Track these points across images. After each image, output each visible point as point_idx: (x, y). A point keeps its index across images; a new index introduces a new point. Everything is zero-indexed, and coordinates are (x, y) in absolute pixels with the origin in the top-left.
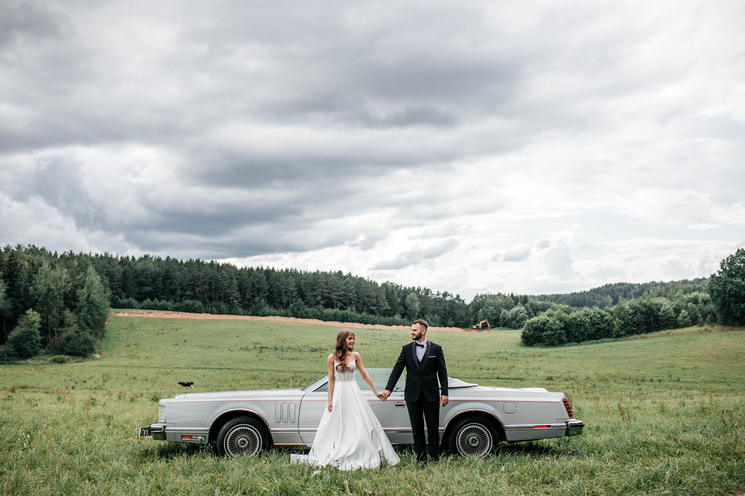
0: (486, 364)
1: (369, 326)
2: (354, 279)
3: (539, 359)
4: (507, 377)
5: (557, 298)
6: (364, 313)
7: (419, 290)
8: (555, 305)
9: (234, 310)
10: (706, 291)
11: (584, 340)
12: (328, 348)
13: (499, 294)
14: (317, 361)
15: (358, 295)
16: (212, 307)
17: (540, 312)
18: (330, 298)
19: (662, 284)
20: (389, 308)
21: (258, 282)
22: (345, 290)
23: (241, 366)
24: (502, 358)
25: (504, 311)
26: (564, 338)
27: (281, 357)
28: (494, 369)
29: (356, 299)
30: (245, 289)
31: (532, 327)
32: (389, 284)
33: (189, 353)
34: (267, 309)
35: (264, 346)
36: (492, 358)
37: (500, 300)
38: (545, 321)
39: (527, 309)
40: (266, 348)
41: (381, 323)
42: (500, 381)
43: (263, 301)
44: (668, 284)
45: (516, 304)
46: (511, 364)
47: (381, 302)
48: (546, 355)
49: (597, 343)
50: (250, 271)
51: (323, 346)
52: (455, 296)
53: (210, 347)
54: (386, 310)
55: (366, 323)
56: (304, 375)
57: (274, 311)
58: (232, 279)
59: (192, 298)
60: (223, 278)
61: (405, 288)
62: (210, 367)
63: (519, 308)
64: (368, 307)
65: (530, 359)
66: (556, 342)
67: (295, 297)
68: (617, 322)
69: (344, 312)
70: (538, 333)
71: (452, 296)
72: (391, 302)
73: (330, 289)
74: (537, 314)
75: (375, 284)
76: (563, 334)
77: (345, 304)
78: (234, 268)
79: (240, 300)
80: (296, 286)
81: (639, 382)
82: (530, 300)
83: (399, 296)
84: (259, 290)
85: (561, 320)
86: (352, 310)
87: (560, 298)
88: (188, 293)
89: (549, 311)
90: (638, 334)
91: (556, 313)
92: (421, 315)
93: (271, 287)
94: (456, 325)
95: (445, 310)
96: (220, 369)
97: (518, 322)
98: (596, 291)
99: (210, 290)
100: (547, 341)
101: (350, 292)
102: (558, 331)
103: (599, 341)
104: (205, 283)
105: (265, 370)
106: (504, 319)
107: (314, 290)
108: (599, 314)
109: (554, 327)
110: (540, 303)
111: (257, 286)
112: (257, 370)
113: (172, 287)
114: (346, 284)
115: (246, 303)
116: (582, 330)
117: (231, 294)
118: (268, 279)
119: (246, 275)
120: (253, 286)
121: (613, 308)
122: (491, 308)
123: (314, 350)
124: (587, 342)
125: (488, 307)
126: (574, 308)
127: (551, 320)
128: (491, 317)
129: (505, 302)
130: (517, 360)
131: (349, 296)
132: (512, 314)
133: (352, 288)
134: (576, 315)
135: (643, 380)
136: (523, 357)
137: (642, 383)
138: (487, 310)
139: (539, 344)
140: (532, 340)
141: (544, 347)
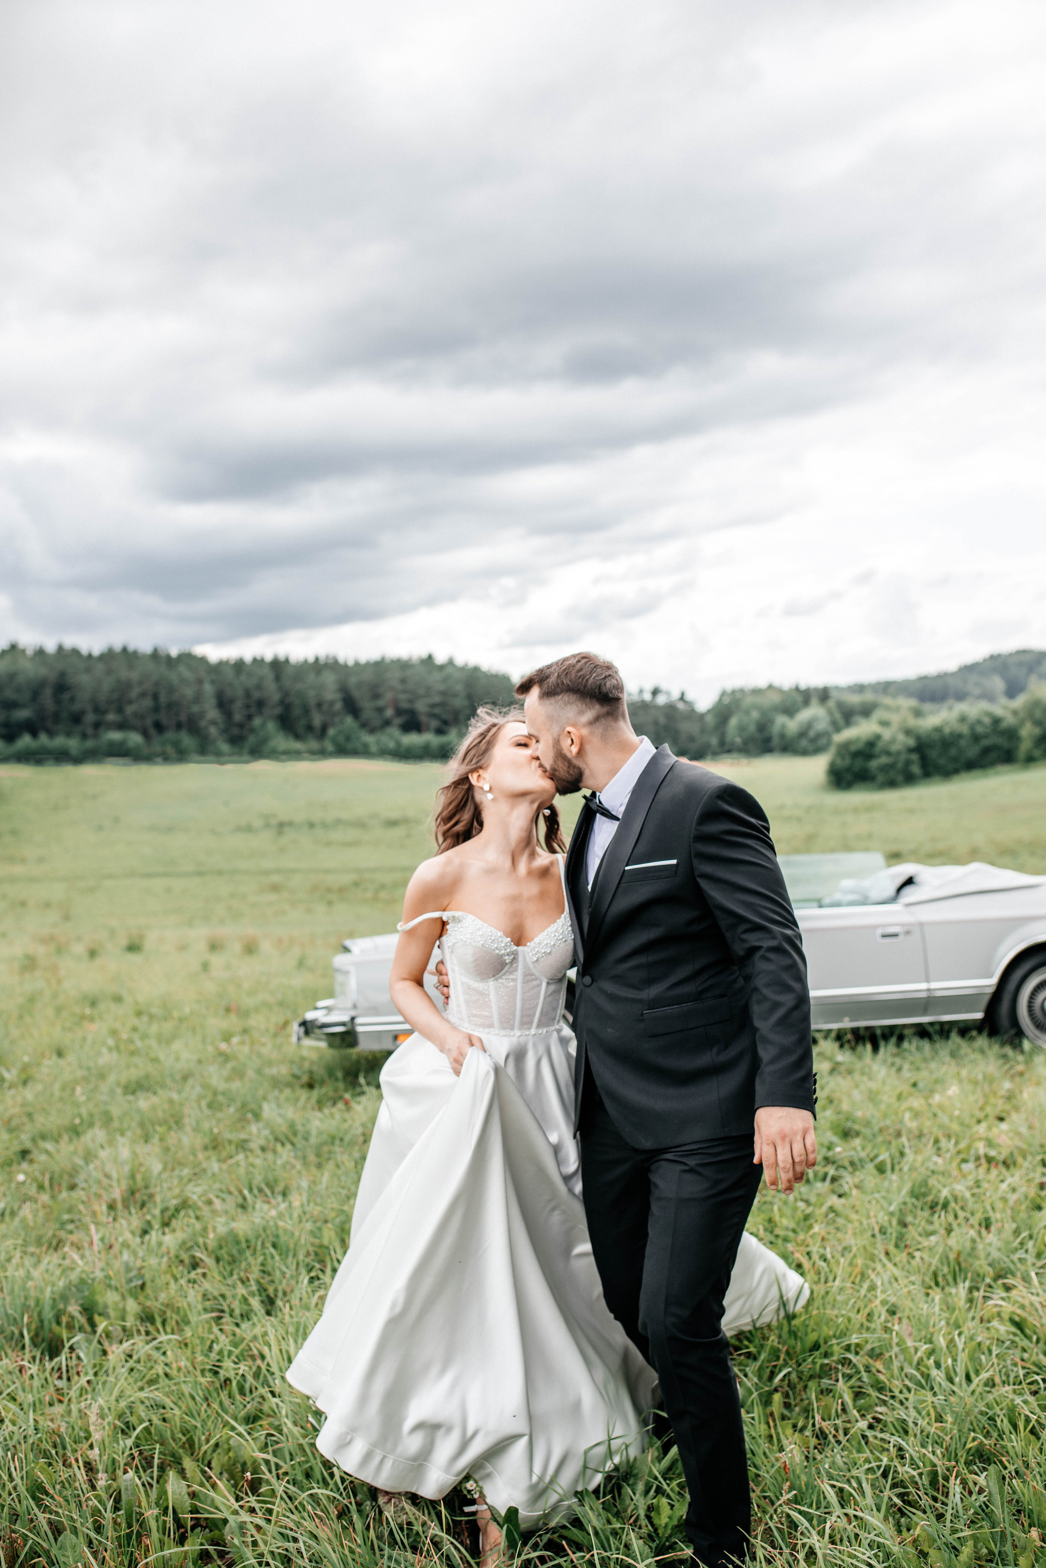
2: (463, 669)
3: (867, 816)
5: (886, 687)
8: (888, 701)
12: (422, 817)
13: (771, 687)
15: (472, 702)
16: (163, 744)
17: (858, 719)
18: (412, 712)
21: (259, 687)
22: (443, 693)
23: (243, 865)
25: (781, 720)
26: (916, 769)
27: (325, 840)
30: (232, 701)
31: (848, 750)
33: (129, 844)
34: (281, 741)
35: (286, 820)
37: (773, 699)
38: (873, 739)
39: (830, 712)
40: (290, 824)
43: (270, 725)
45: (806, 704)
49: (986, 776)
50: (239, 665)
52: (676, 695)
53: (170, 829)
57: (298, 745)
58: (200, 682)
59: (121, 726)
60: (183, 680)
63: (814, 713)
65: (849, 818)
66: (900, 778)
67: (338, 714)
68: (1028, 732)
70: (859, 763)
71: (669, 695)
73: (412, 692)
74: (852, 721)
75: (505, 679)
76: (913, 761)
77: (446, 723)
78: (203, 660)
79: (222, 726)
80: (339, 691)
82: (834, 694)
84: (260, 704)
85: (908, 732)
87: (895, 688)
88: (111, 717)
89: (878, 714)
91: (895, 719)
93: (286, 695)
96: (200, 874)
97: (812, 740)
98: (969, 669)
99: (156, 709)
100: (880, 778)
101: (455, 695)
102: (903, 757)
103: (991, 771)
104: (143, 695)
105: (293, 871)
106: (782, 736)
107: (376, 696)
108: (989, 714)
109: (894, 748)
110: (855, 699)
111: (256, 695)
112: (279, 871)
113: (76, 707)
114: (445, 680)
115: (235, 731)
116: (953, 752)
117: (202, 714)
118: (278, 678)
119: (230, 674)
120: (248, 694)
121: (1019, 702)
122: (755, 715)
123: (392, 823)
124: (964, 775)
125: (747, 713)
126: (927, 707)
127: (887, 734)
128: (756, 733)
129: (783, 702)
130: (823, 821)
131: (453, 704)
132: (800, 725)
133: (459, 687)
134: (942, 721)
136: (833, 813)
138: (746, 720)
139: (865, 785)
140: (849, 777)
141: (874, 791)
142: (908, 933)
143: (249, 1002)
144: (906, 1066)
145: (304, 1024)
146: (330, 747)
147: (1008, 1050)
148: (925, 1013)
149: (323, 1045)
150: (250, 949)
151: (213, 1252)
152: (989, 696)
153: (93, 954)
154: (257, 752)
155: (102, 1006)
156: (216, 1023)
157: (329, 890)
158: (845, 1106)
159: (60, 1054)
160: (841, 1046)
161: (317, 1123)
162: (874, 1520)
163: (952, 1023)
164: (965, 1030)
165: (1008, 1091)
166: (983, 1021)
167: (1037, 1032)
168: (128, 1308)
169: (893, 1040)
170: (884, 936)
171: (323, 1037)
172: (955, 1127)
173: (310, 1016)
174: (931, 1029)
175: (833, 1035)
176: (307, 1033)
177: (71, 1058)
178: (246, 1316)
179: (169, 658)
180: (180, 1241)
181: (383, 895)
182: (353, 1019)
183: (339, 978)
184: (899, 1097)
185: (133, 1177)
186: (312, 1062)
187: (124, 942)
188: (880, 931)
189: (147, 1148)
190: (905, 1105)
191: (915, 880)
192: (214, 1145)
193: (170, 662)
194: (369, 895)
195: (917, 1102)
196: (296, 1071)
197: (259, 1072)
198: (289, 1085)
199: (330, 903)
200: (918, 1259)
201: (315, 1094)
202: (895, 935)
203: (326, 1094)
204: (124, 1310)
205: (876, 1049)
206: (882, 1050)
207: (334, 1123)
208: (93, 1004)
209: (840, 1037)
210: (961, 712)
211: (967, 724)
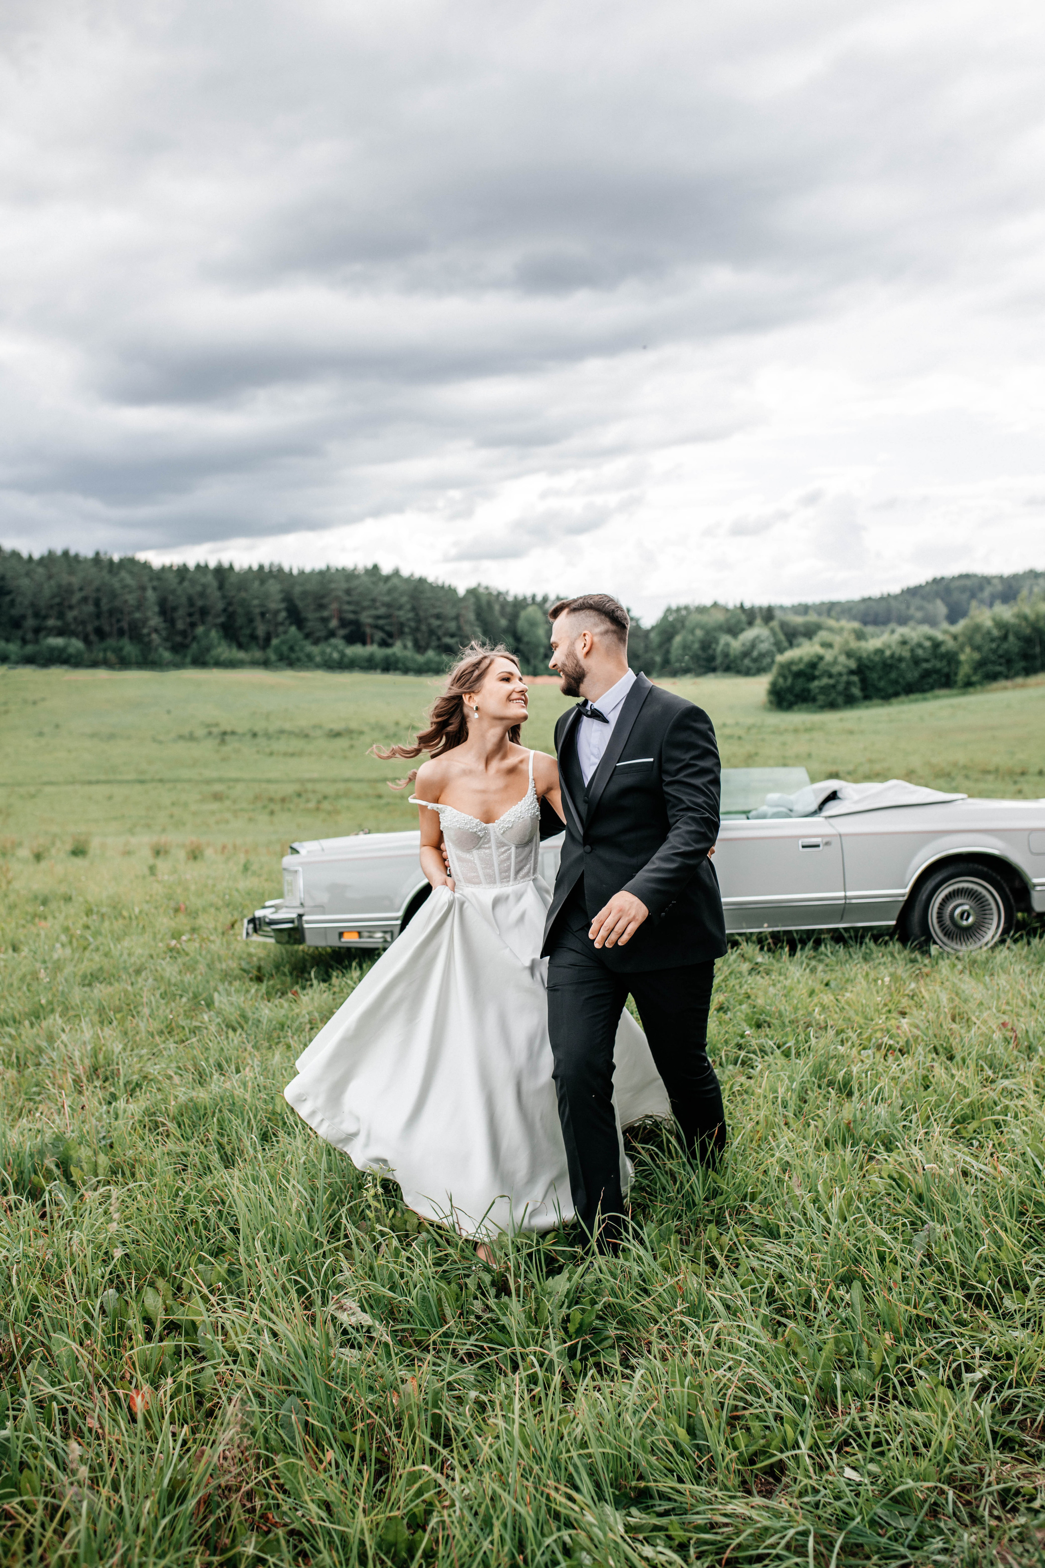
2: (408, 580)
3: (806, 736)
5: (830, 608)
6: (431, 654)
7: (545, 600)
8: (832, 623)
9: (152, 656)
11: (896, 694)
12: (366, 729)
13: (715, 605)
14: (345, 758)
15: (417, 615)
16: (105, 650)
17: (801, 640)
18: (357, 624)
21: (202, 595)
22: (388, 605)
23: (185, 773)
25: (725, 639)
26: (856, 691)
27: (268, 750)
29: (413, 624)
30: (175, 609)
31: (790, 670)
32: (481, 590)
33: (69, 751)
34: (224, 651)
35: (229, 729)
37: (717, 617)
38: (815, 660)
39: (774, 633)
40: (233, 733)
43: (213, 634)
45: (750, 623)
46: (749, 748)
47: (467, 629)
48: (821, 728)
49: (925, 699)
50: (183, 571)
51: (354, 725)
53: (112, 737)
56: (323, 788)
57: (241, 655)
58: (143, 588)
59: (60, 633)
60: (125, 587)
61: (516, 598)
62: (119, 777)
63: (757, 632)
64: (439, 639)
65: (789, 738)
66: (840, 700)
67: (282, 624)
68: (967, 656)
69: (389, 651)
70: (800, 683)
72: (487, 627)
73: (357, 603)
74: (795, 642)
75: (451, 591)
76: (854, 683)
77: (390, 635)
78: (146, 566)
79: (164, 633)
80: (283, 600)
82: (778, 614)
83: (503, 613)
84: (204, 612)
85: (849, 654)
86: (405, 647)
88: (51, 622)
89: (823, 635)
90: (1007, 677)
91: (837, 640)
93: (230, 604)
96: (142, 782)
97: (755, 660)
98: (912, 592)
99: (98, 616)
100: (821, 698)
101: (400, 608)
102: (844, 678)
103: (929, 695)
104: (85, 600)
105: (237, 780)
106: (726, 655)
107: (321, 607)
108: (930, 638)
109: (835, 670)
110: (799, 620)
111: (200, 603)
112: (220, 780)
113: (15, 612)
114: (389, 592)
115: (178, 639)
116: (893, 675)
117: (145, 621)
118: (221, 587)
119: (173, 581)
120: (191, 602)
121: (959, 627)
122: (699, 633)
123: (336, 735)
124: (903, 698)
125: (692, 632)
126: (869, 629)
127: (828, 655)
128: (700, 653)
129: (727, 620)
130: (763, 740)
131: (398, 617)
132: (743, 645)
133: (404, 599)
134: (884, 644)
135: (1023, 774)
136: (774, 733)
137: (1022, 779)
138: (690, 637)
139: (804, 705)
140: (790, 697)
141: (815, 712)
142: (827, 844)
143: (196, 902)
144: (821, 967)
145: (253, 921)
146: (273, 657)
147: (917, 955)
148: (841, 920)
149: (272, 941)
150: (195, 855)
151: (174, 1118)
152: (931, 621)
153: (38, 857)
154: (200, 662)
155: (53, 905)
156: (165, 922)
157: (271, 800)
158: (760, 1002)
159: (15, 949)
160: (762, 949)
161: (267, 1011)
162: (755, 1327)
163: (866, 929)
164: (878, 936)
165: (913, 990)
166: (895, 926)
167: (945, 939)
168: (100, 1162)
169: (810, 944)
170: (803, 847)
171: (272, 934)
172: (859, 1019)
173: (259, 913)
174: (846, 935)
175: (754, 938)
176: (255, 930)
177: (25, 951)
178: (208, 1169)
179: (111, 561)
180: (143, 1108)
181: (326, 805)
182: (300, 916)
183: (288, 877)
184: (812, 993)
185: (95, 1055)
186: (260, 959)
187: (69, 847)
188: (800, 842)
189: (107, 1031)
190: (816, 1000)
191: (839, 795)
192: (169, 1030)
193: (112, 567)
194: (312, 805)
195: (827, 998)
196: (244, 965)
197: (210, 966)
198: (240, 978)
199: (272, 813)
200: (812, 1127)
201: (264, 987)
202: (818, 846)
203: (273, 987)
204: (96, 1164)
205: (793, 952)
206: (798, 954)
207: (283, 1012)
208: (45, 902)
209: (760, 940)
210: (902, 635)
211: (908, 647)
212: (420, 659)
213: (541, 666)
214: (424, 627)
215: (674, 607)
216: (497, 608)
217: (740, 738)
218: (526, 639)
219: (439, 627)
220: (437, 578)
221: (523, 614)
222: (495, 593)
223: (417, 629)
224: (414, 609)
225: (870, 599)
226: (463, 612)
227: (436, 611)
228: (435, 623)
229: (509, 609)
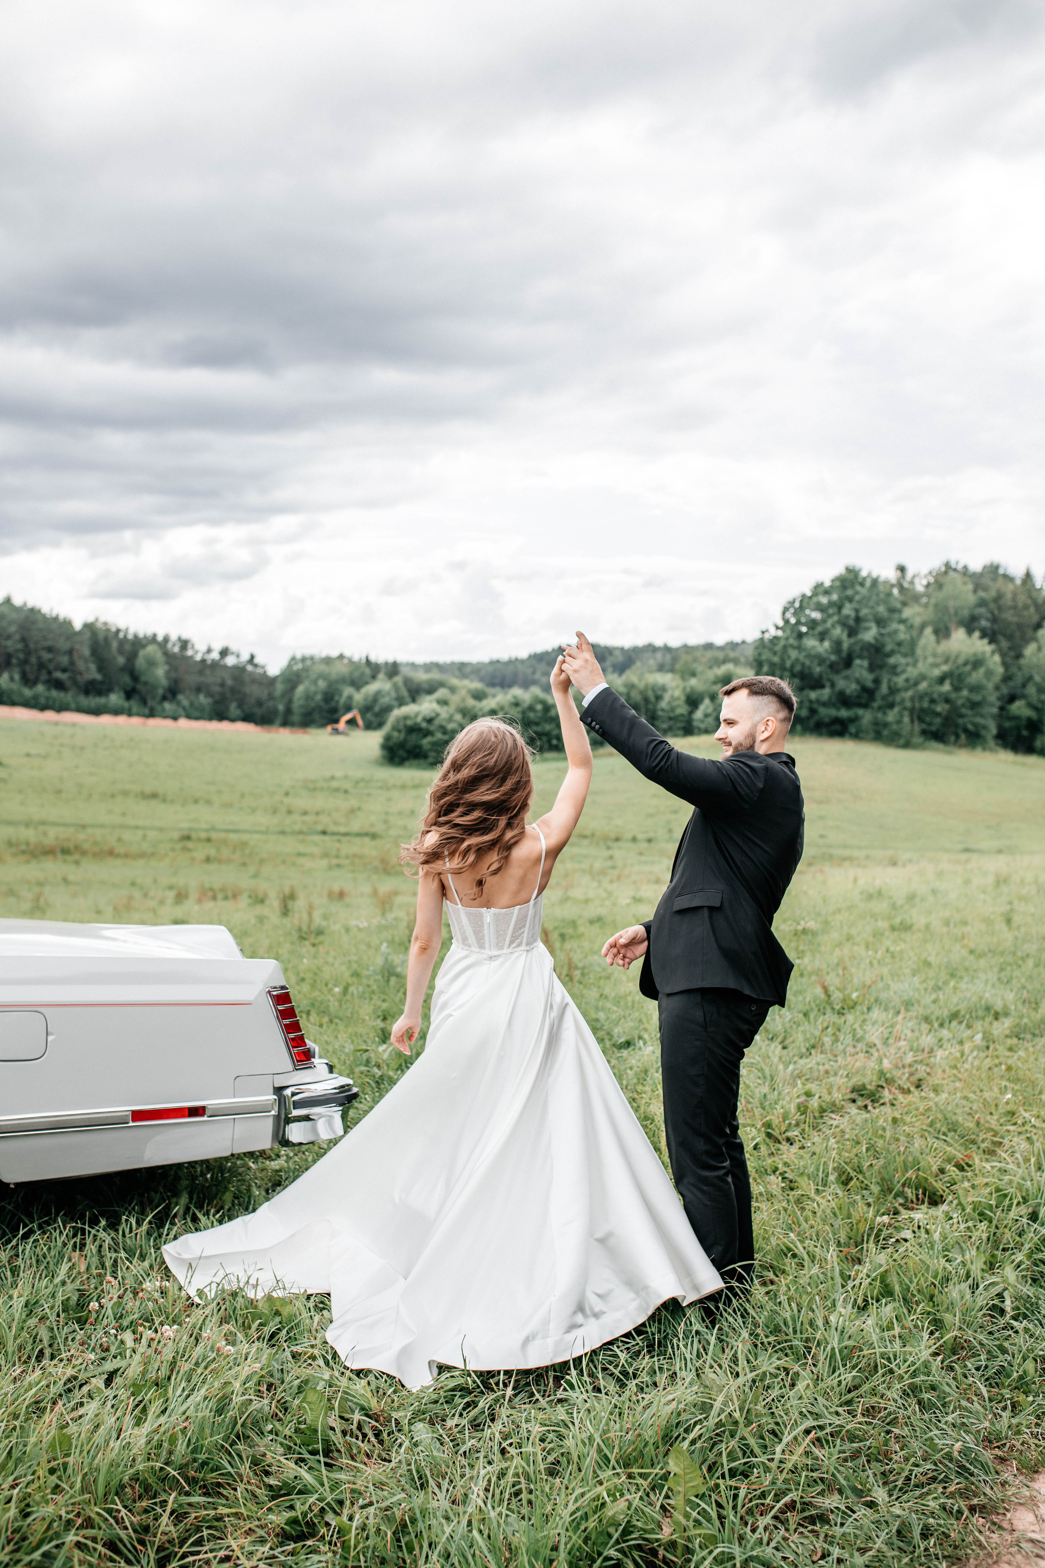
0: (302, 802)
1: (50, 715)
2: (17, 610)
3: (414, 793)
4: (342, 829)
5: (461, 669)
6: (40, 688)
7: (166, 640)
8: (455, 682)
10: (748, 664)
13: (341, 657)
15: (26, 646)
17: (424, 696)
19: (667, 649)
20: (98, 677)
24: (337, 790)
25: (348, 691)
28: (317, 814)
29: (21, 656)
31: (404, 725)
32: (99, 625)
36: (315, 789)
37: (341, 669)
38: (433, 715)
39: (397, 688)
41: (80, 710)
42: (326, 838)
44: (677, 649)
45: (374, 677)
46: (353, 802)
47: (81, 665)
52: (245, 657)
54: (92, 682)
55: (43, 708)
61: (136, 636)
63: (381, 685)
64: (50, 673)
65: (395, 794)
70: (414, 739)
71: (238, 656)
72: (102, 664)
74: (416, 698)
75: (68, 624)
81: (610, 843)
82: (404, 671)
83: (121, 651)
86: (12, 679)
87: (468, 670)
89: (441, 693)
91: (455, 699)
92: (169, 695)
94: (247, 718)
95: (222, 685)
97: (377, 715)
101: (9, 637)
110: (422, 677)
122: (322, 684)
125: (315, 682)
128: (322, 704)
129: (351, 673)
130: (369, 795)
131: (6, 647)
132: (365, 699)
133: (13, 629)
134: (498, 704)
135: (617, 839)
136: (381, 788)
137: (616, 845)
138: (313, 688)
139: (416, 762)
140: (402, 753)
141: (425, 769)
210: (515, 697)
211: (519, 709)
212: (27, 692)
213: (159, 708)
214: (33, 660)
215: (299, 656)
216: (115, 645)
217: (346, 792)
218: (143, 678)
219: (50, 661)
220: (51, 610)
221: (142, 653)
222: (114, 629)
223: (26, 662)
224: (23, 640)
225: (498, 661)
226: (77, 646)
227: (49, 643)
228: (46, 656)
229: (128, 647)
